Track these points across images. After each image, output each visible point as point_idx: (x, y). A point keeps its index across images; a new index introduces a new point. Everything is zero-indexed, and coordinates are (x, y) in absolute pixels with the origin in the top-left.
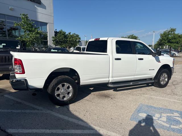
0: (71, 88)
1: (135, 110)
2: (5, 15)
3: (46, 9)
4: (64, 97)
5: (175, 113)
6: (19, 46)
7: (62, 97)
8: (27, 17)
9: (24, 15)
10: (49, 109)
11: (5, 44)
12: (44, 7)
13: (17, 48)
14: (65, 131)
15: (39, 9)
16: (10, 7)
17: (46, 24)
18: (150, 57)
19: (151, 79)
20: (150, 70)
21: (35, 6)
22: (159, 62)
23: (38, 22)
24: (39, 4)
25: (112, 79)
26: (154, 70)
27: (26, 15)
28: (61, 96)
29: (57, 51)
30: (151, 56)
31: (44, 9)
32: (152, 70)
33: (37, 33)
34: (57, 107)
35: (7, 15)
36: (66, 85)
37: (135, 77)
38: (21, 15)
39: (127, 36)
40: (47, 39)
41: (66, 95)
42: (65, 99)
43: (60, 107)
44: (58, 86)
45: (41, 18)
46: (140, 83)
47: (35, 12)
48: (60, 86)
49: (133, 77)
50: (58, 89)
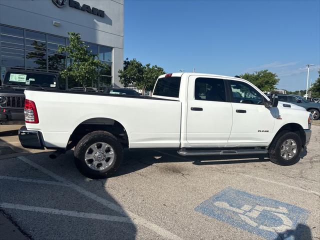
0: (112, 152)
1: (212, 195)
2: (46, 34)
3: (111, 25)
4: (99, 165)
5: (281, 208)
6: (55, 83)
8: (78, 39)
9: (73, 34)
10: (73, 182)
11: (34, 80)
12: (109, 22)
13: (52, 86)
14: (81, 215)
15: (101, 25)
16: (54, 22)
17: (110, 49)
18: (261, 109)
19: (263, 148)
20: (261, 131)
21: (95, 20)
22: (279, 118)
23: (98, 45)
24: (100, 16)
25: (186, 142)
26: (268, 131)
27: (77, 35)
28: (95, 163)
29: (119, 93)
30: (263, 106)
31: (108, 25)
32: (263, 131)
33: (93, 63)
34: (88, 180)
35: (49, 34)
36: (105, 146)
37: (229, 141)
38: (69, 34)
39: (256, 73)
40: (110, 74)
41: (104, 162)
42: (102, 168)
43: (92, 180)
44: (91, 147)
45: (103, 40)
46: (237, 153)
47: (94, 29)
48: (94, 146)
49: (226, 141)
50: (91, 152)
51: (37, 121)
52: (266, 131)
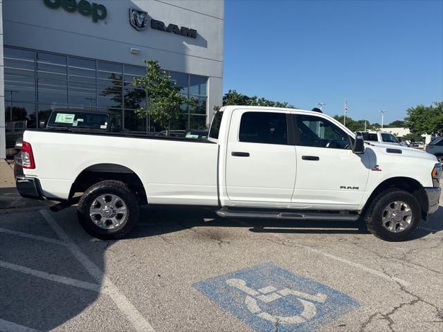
0: (123, 210)
2: (122, 64)
3: (206, 47)
4: (109, 223)
6: (106, 124)
7: (104, 222)
8: (157, 68)
9: (151, 63)
10: (77, 243)
11: (82, 120)
12: (204, 44)
13: (102, 127)
15: (192, 49)
16: (132, 49)
17: (203, 79)
18: (347, 155)
19: (354, 212)
20: (345, 188)
21: (184, 43)
22: (376, 168)
23: (188, 75)
24: (192, 37)
26: (357, 188)
27: (155, 63)
28: (104, 220)
29: (196, 136)
30: (350, 152)
31: (202, 48)
33: (174, 99)
34: (94, 240)
35: (125, 65)
36: (116, 199)
37: (293, 200)
38: (145, 62)
40: (204, 112)
41: (113, 220)
42: (111, 227)
43: (99, 240)
44: (98, 199)
45: (194, 67)
46: (304, 217)
47: (183, 54)
48: (101, 199)
49: (289, 200)
50: (98, 205)
51: (33, 166)
52: (354, 188)
